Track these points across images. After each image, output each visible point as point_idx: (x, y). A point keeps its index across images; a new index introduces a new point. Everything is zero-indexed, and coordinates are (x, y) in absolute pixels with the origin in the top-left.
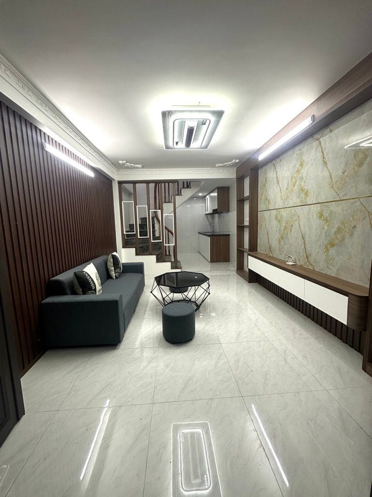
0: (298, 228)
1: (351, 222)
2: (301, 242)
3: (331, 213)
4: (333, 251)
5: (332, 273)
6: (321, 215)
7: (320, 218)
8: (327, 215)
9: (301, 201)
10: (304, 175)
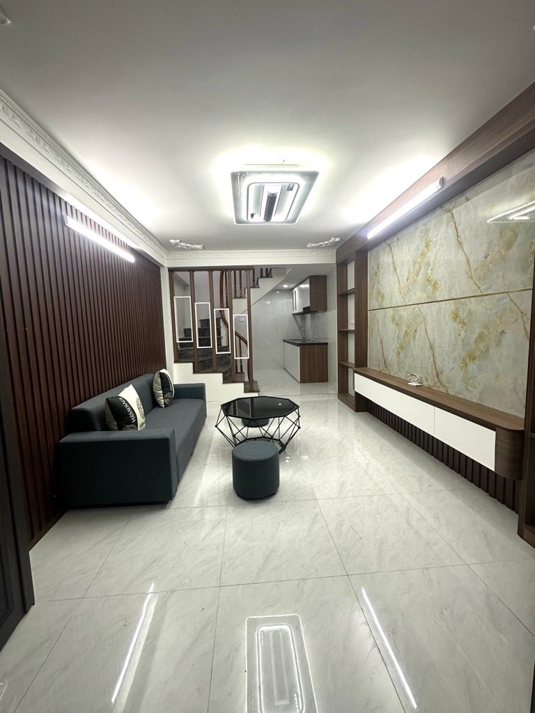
0: (424, 334)
1: (498, 325)
2: (428, 353)
3: (470, 313)
4: (474, 366)
5: (473, 397)
6: (456, 316)
7: (455, 320)
8: (464, 316)
9: (428, 297)
10: (432, 260)
